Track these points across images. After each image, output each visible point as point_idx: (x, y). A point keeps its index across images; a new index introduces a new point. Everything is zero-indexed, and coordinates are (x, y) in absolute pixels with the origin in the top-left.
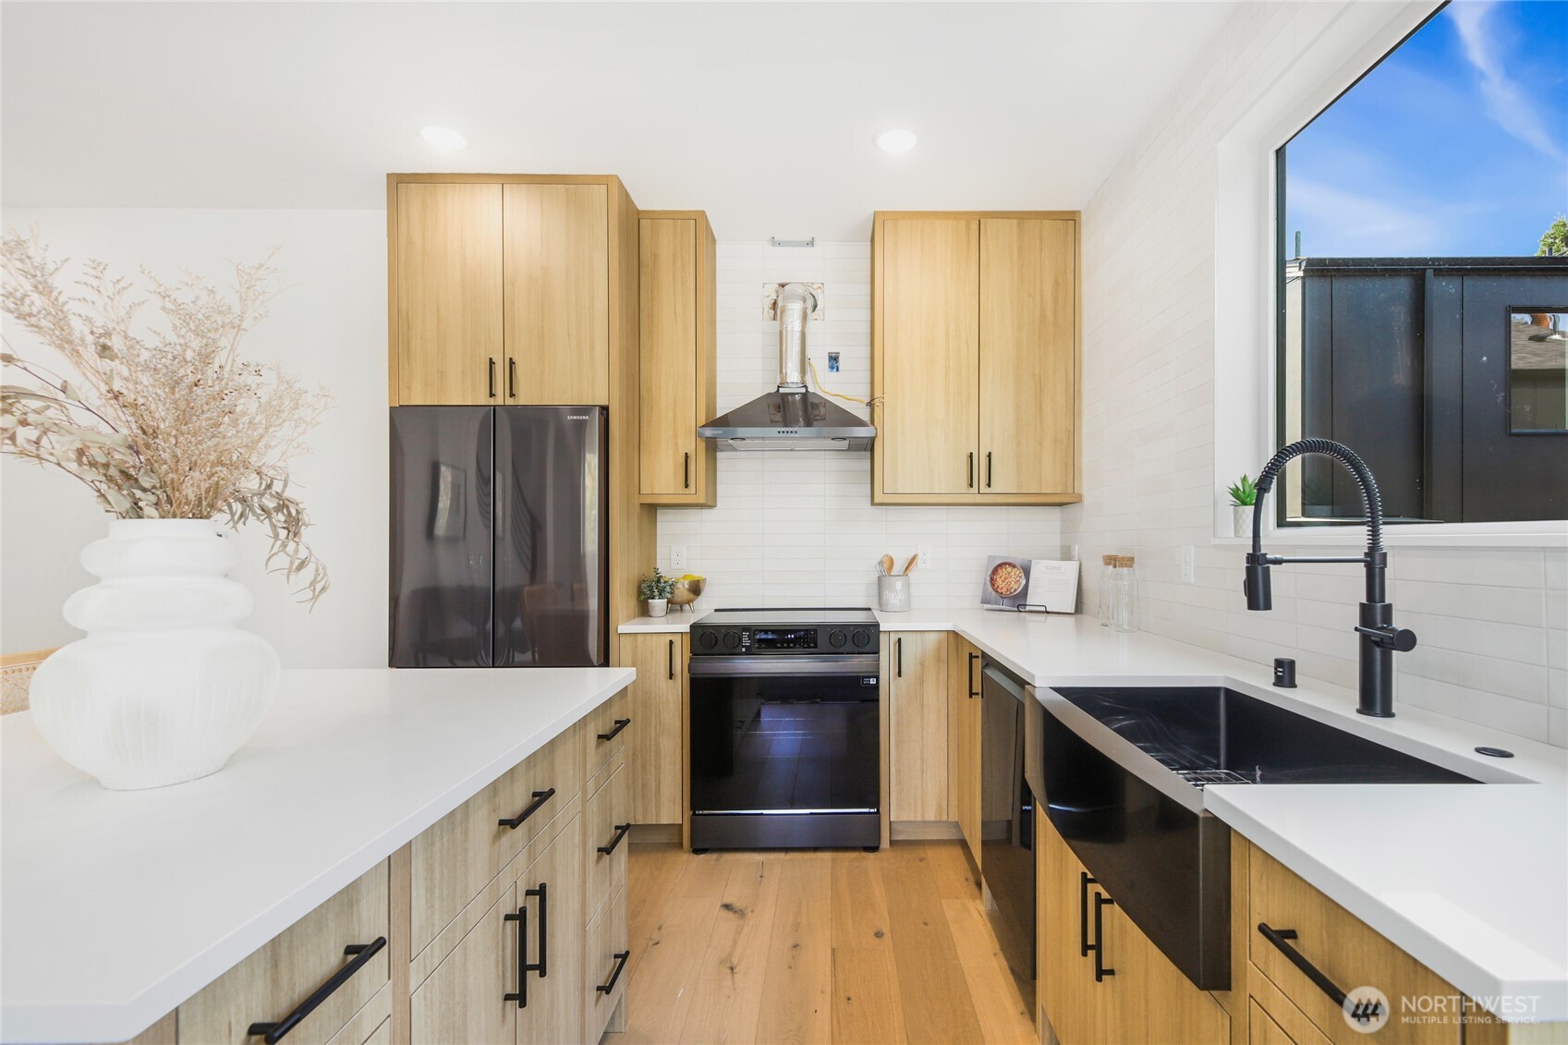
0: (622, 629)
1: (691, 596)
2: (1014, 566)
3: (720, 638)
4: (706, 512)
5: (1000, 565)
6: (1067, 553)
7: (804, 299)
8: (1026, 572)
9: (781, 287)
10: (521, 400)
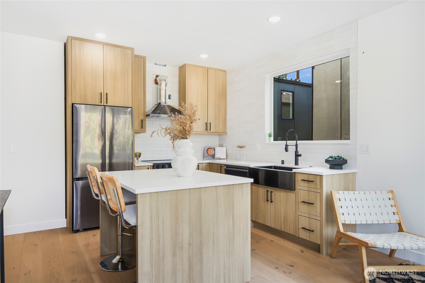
1: (139, 157)
2: (212, 149)
3: (161, 166)
5: (209, 148)
6: (221, 146)
7: (165, 81)
8: (214, 150)
9: (157, 76)
10: (108, 104)
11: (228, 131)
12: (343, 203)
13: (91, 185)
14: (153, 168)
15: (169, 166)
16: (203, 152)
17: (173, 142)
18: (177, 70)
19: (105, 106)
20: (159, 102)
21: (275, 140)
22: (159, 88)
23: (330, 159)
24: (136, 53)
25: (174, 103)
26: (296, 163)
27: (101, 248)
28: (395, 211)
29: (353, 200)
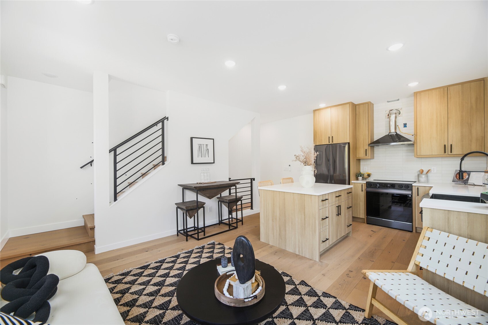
0: (352, 182)
1: (368, 177)
3: (372, 185)
4: (372, 160)
8: (469, 174)
9: (390, 111)
19: (330, 144)
25: (410, 130)
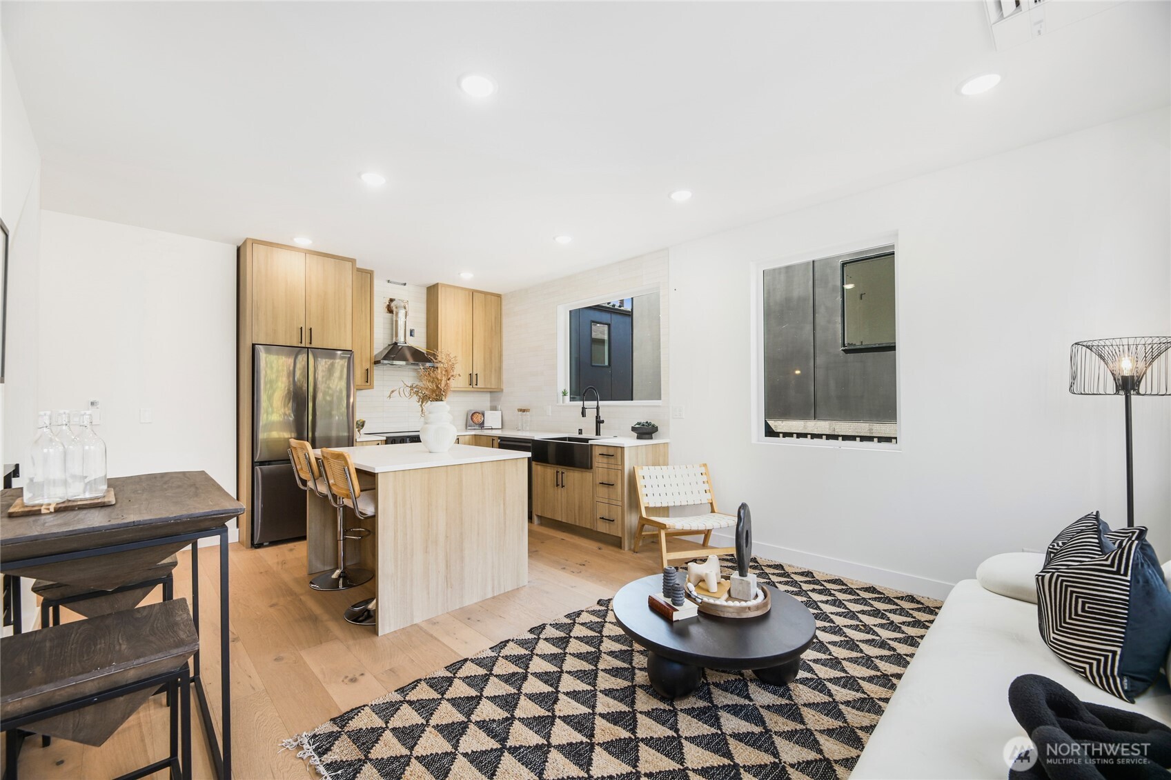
2: (479, 413)
5: (474, 413)
6: (494, 408)
7: (405, 308)
8: (483, 415)
9: (391, 300)
10: (313, 346)
11: (504, 387)
12: (647, 481)
13: (294, 468)
14: (386, 444)
15: (416, 439)
16: (465, 419)
17: (421, 405)
18: (425, 291)
19: (308, 348)
20: (394, 341)
21: (572, 399)
22: (394, 319)
23: (637, 426)
24: (359, 265)
25: (419, 343)
26: (598, 433)
27: (310, 562)
28: (707, 488)
29: (660, 477)
